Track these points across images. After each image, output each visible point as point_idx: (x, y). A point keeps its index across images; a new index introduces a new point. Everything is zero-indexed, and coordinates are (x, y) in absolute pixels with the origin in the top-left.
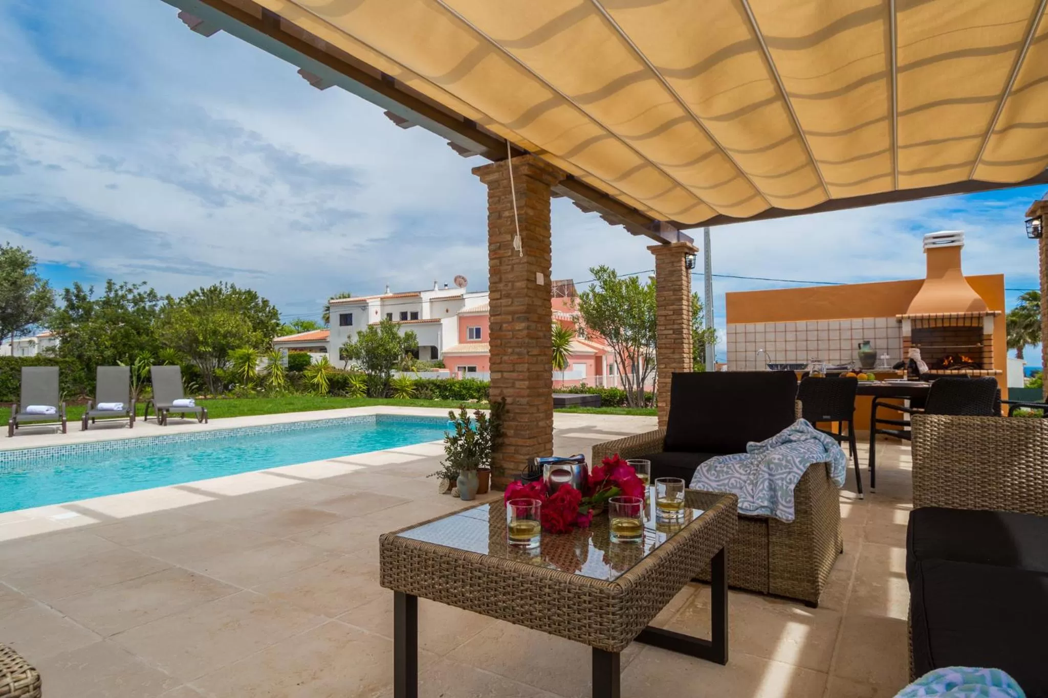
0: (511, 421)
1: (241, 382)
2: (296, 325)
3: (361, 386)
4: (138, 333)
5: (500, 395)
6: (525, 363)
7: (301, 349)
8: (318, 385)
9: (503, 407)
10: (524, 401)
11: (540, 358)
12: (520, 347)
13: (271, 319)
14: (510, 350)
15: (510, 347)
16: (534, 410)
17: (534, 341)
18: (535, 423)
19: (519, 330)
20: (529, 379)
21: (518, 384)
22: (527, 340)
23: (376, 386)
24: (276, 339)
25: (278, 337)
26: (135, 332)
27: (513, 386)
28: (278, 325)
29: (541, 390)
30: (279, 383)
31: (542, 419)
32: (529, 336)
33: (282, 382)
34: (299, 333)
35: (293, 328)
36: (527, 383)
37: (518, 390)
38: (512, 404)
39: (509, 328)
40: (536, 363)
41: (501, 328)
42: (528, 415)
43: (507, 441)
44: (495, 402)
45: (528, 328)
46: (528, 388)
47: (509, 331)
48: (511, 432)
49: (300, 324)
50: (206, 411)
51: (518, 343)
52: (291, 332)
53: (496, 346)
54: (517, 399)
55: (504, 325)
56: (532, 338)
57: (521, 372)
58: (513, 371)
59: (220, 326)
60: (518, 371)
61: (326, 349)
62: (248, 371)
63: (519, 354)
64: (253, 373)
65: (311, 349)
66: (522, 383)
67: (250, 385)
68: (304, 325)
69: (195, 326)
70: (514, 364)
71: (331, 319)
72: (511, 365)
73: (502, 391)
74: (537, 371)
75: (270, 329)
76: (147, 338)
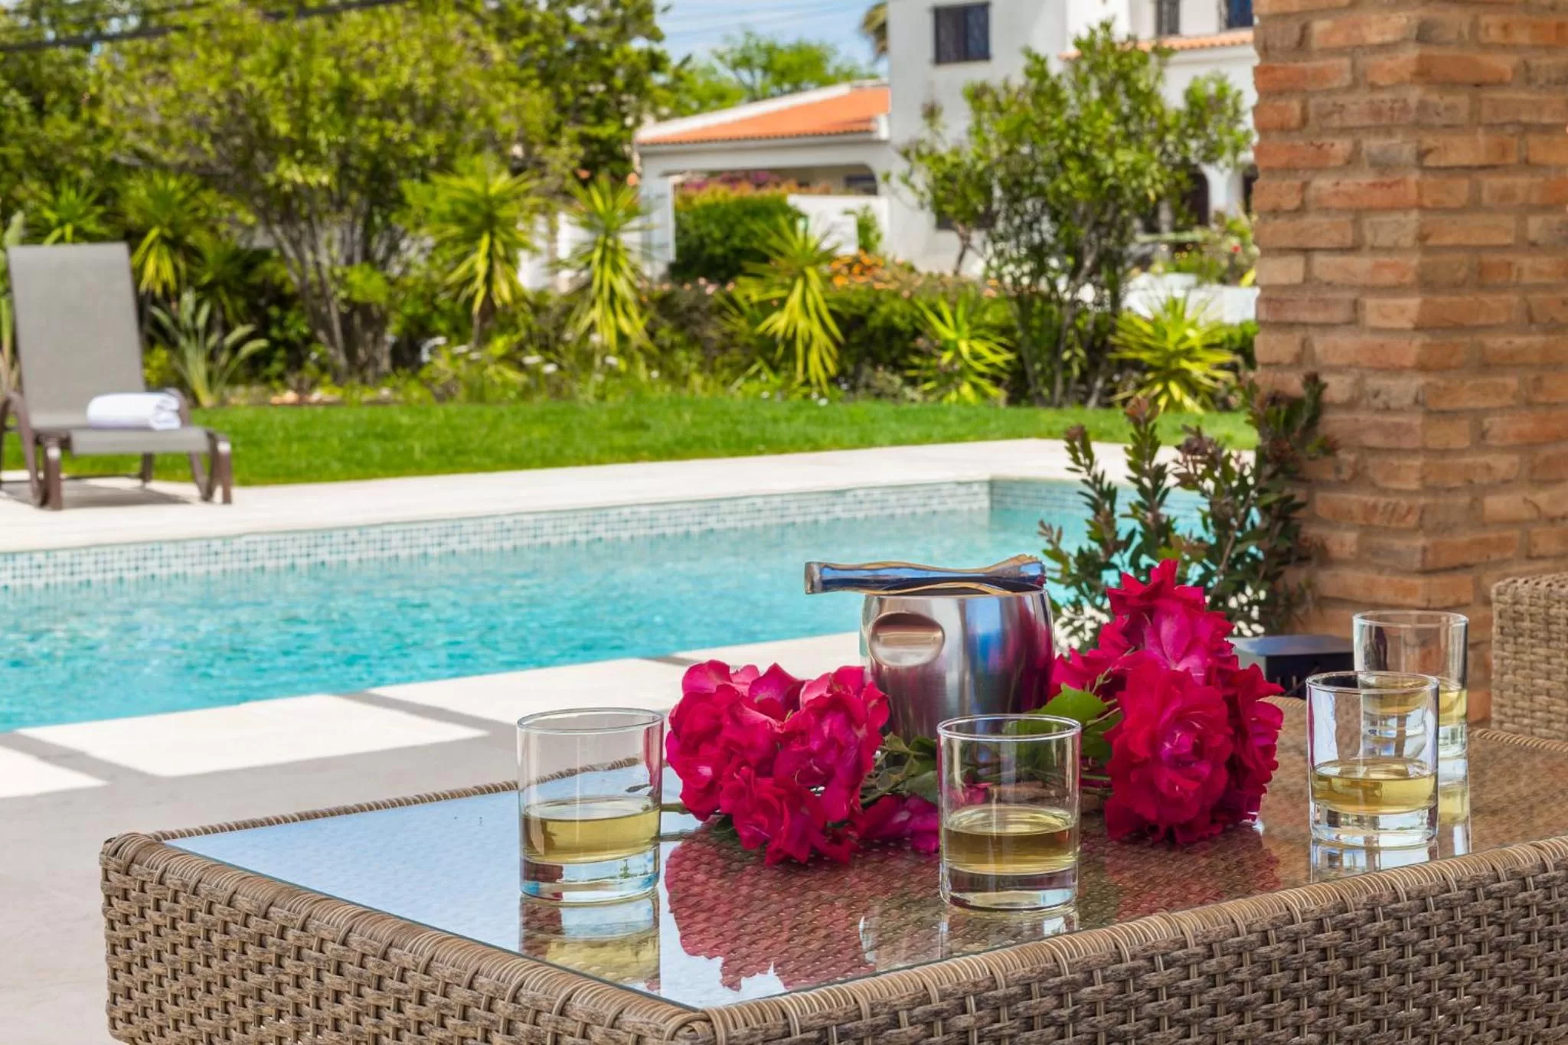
0: (1344, 485)
1: (458, 332)
2: (744, 62)
3: (981, 347)
4: (40, 109)
5: (1298, 361)
6: (1406, 209)
7: (758, 178)
8: (790, 343)
9: (1313, 421)
10: (1404, 388)
11: (1492, 183)
12: (1389, 131)
13: (623, 34)
14: (1341, 147)
15: (1344, 131)
16: (1457, 435)
17: (1462, 100)
18: (1464, 500)
19: (1383, 47)
20: (1426, 283)
21: (1374, 310)
22: (1414, 95)
23: (1056, 352)
24: (650, 131)
25: (661, 119)
26: (24, 103)
27: (1354, 321)
28: (656, 62)
29: (1497, 342)
30: (622, 338)
31: (1506, 484)
32: (1424, 74)
33: (634, 327)
34: (754, 98)
35: (726, 74)
36: (1412, 304)
37: (1379, 339)
38: (1350, 405)
39: (1338, 40)
40: (1474, 205)
41: (1302, 42)
42: (1418, 462)
43: (1329, 581)
44: (1274, 399)
45: (1424, 34)
46: (1418, 328)
47: (1340, 52)
48: (1344, 541)
49: (760, 59)
50: (224, 447)
51: (1377, 113)
52: (720, 98)
53: (1284, 129)
54: (1374, 382)
55: (1319, 26)
56: (1449, 85)
57: (1389, 250)
58: (1354, 249)
59: (367, 68)
60: (1374, 249)
61: (871, 178)
62: (489, 279)
63: (1382, 165)
64: (512, 285)
65: (805, 179)
66: (1391, 303)
67: (500, 345)
68: (780, 63)
69: (260, 71)
70: (1358, 215)
71: (893, 31)
72: (1345, 219)
73: (1305, 343)
74: (1478, 249)
75: (619, 81)
76: (73, 129)
